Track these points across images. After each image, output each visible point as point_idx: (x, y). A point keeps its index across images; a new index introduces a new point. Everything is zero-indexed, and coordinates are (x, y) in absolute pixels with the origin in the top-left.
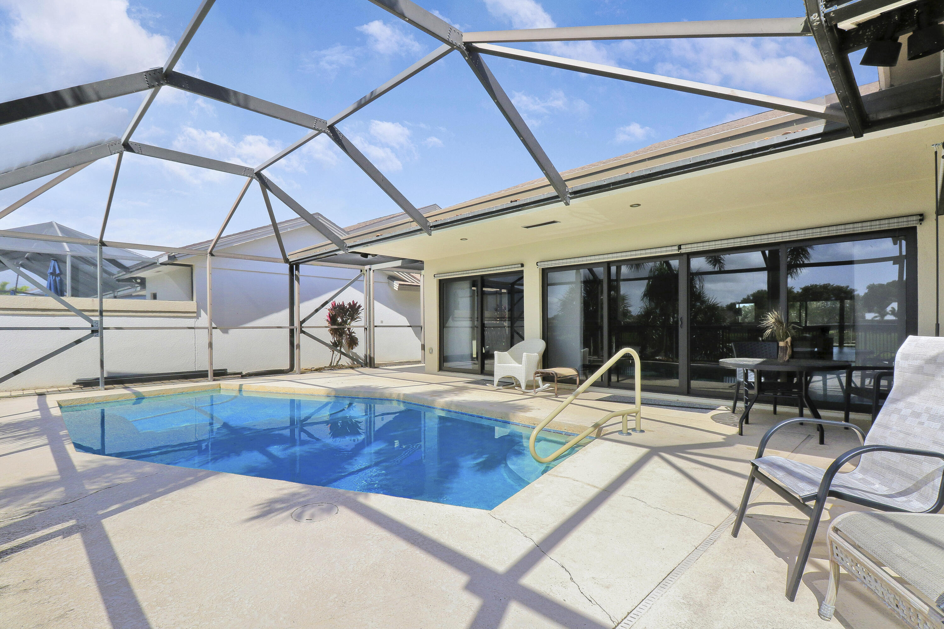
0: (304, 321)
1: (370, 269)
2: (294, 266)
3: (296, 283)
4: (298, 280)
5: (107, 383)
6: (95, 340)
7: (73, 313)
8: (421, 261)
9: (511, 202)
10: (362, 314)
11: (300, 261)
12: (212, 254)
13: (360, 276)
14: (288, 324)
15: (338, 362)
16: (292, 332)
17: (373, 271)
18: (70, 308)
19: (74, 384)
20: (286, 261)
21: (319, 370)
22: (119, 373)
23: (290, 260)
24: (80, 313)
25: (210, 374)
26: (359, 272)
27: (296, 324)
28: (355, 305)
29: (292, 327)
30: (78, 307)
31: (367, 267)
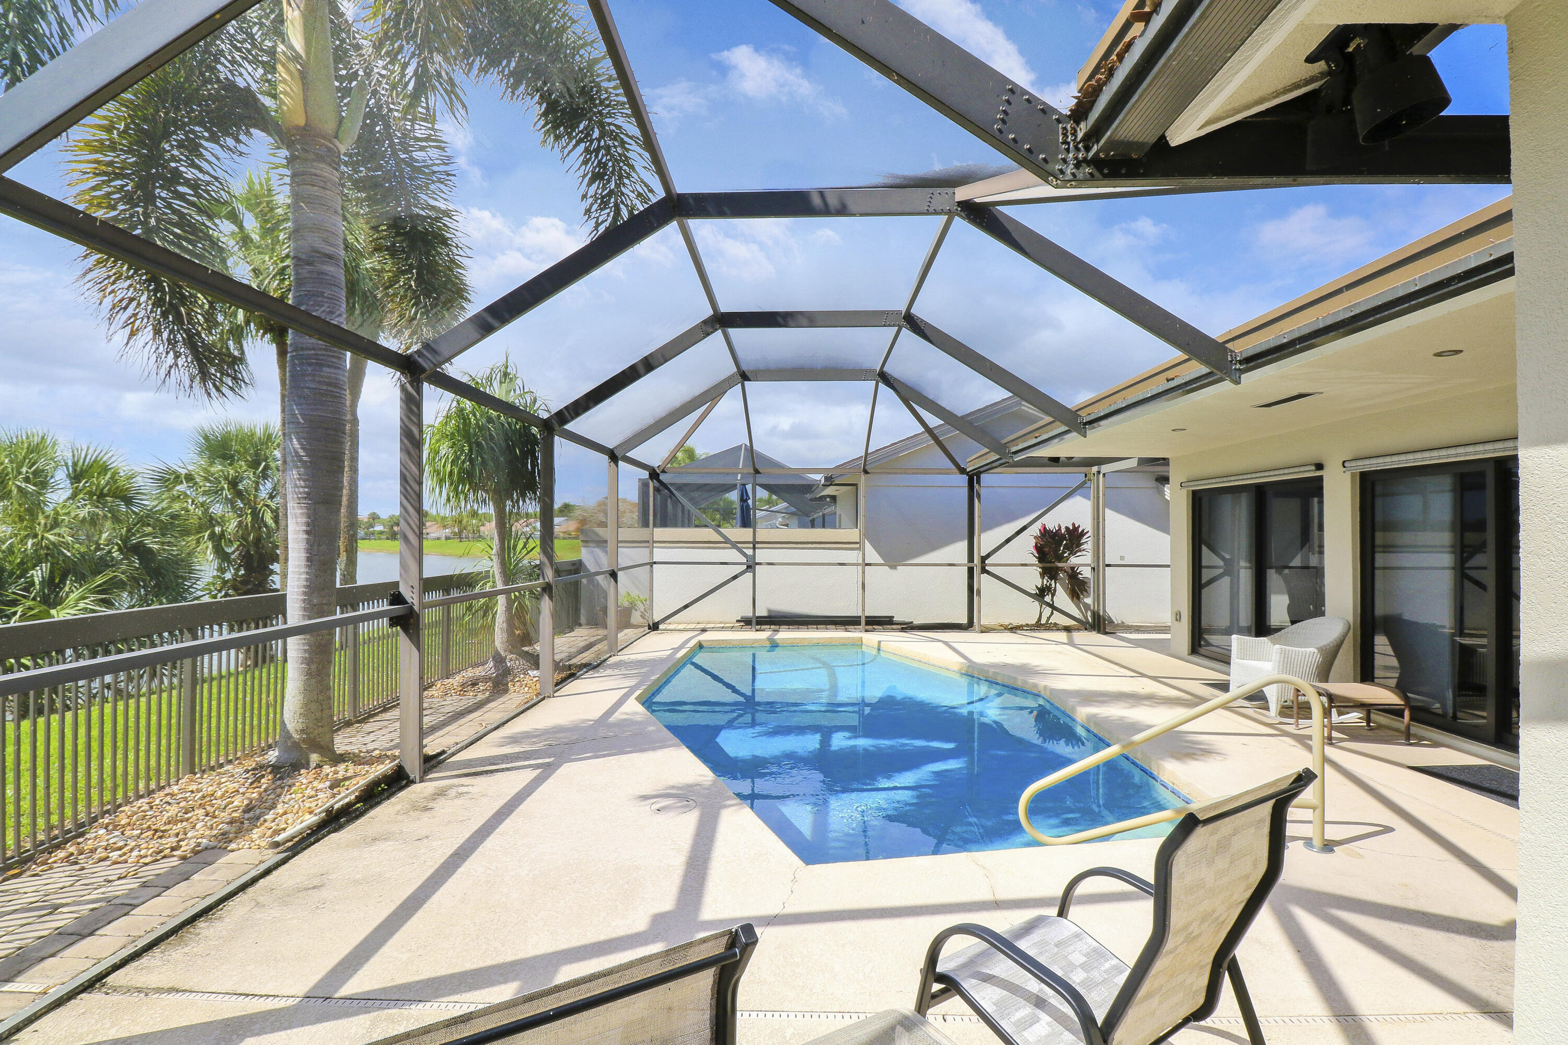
0: (988, 556)
1: (1099, 472)
2: (973, 478)
3: (976, 500)
4: (979, 496)
5: (758, 623)
6: (749, 575)
7: (729, 545)
8: (1164, 459)
9: (1168, 380)
10: (1088, 544)
11: (982, 469)
12: (866, 472)
13: (1084, 482)
14: (965, 560)
15: (1049, 618)
16: (971, 571)
17: (1104, 474)
18: (727, 540)
19: (738, 621)
20: (962, 471)
21: (1013, 629)
22: (779, 612)
23: (968, 470)
24: (734, 545)
25: (863, 621)
26: (1081, 478)
27: (977, 560)
28: (1076, 529)
29: (971, 565)
30: (733, 539)
31: (1095, 469)
